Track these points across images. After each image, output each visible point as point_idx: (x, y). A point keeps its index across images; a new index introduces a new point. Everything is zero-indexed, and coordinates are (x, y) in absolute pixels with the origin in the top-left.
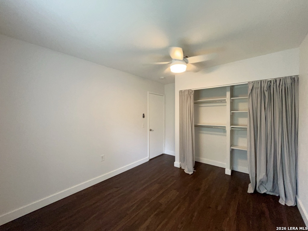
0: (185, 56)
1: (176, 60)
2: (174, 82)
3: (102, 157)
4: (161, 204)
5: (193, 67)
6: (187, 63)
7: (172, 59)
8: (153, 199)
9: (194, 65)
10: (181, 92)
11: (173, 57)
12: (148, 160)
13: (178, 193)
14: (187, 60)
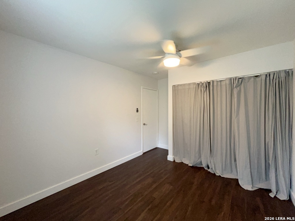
0: (178, 51)
1: (169, 54)
2: (167, 77)
3: (96, 151)
4: (155, 198)
5: (187, 61)
6: (180, 56)
7: (166, 53)
8: (146, 193)
9: (187, 58)
10: (174, 86)
11: (165, 51)
12: (142, 154)
13: (172, 187)
14: (180, 54)
